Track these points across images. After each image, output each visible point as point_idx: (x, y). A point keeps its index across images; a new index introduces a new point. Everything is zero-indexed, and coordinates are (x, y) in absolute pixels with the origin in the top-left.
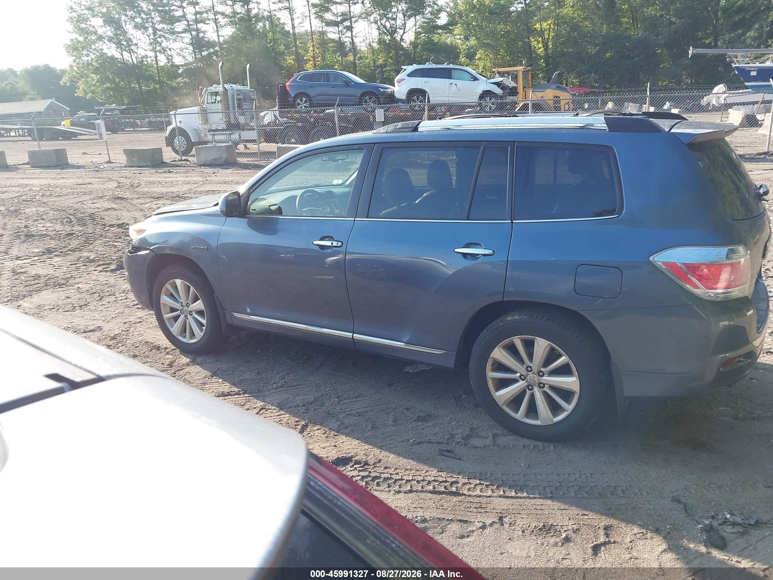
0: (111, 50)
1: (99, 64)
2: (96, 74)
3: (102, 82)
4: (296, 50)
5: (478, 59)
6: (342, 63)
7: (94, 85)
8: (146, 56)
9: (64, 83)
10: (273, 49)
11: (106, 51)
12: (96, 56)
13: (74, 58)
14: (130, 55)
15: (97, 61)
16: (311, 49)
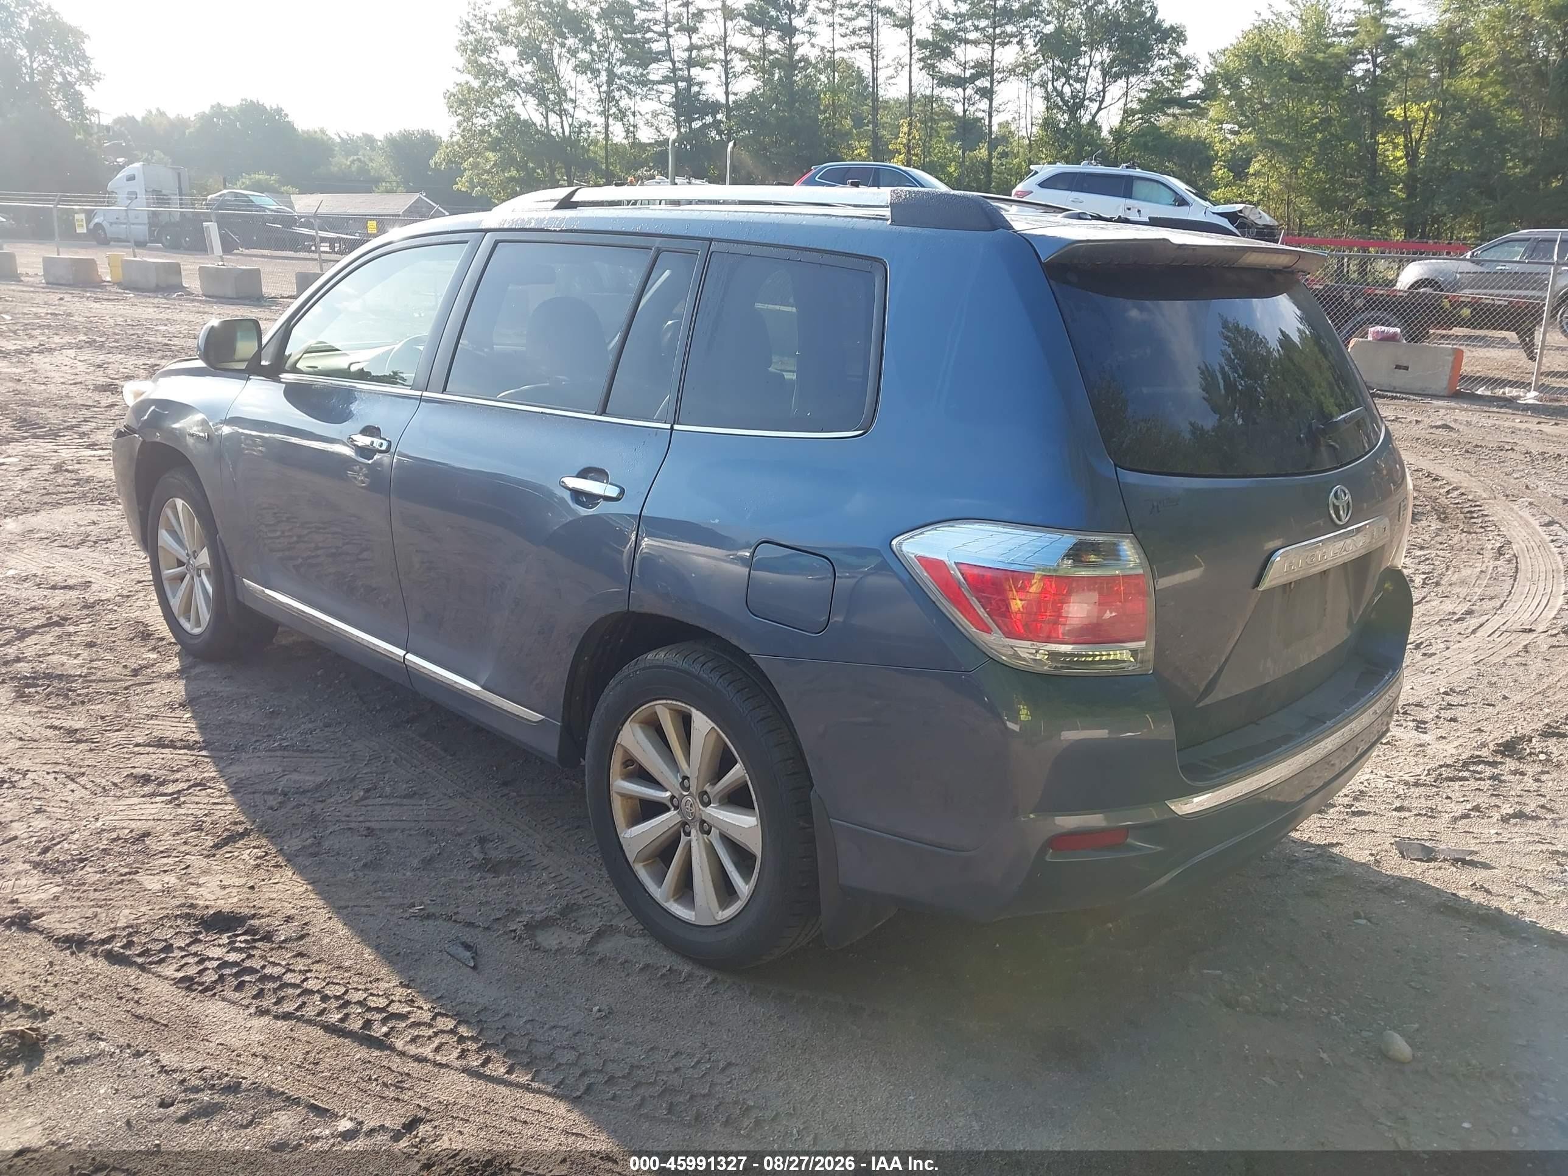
0: (528, 110)
1: (501, 132)
2: (494, 151)
3: (503, 165)
4: (874, 129)
5: (1253, 175)
6: (963, 161)
7: (488, 172)
8: (589, 124)
9: (436, 163)
10: (828, 125)
11: (518, 109)
12: (499, 118)
13: (460, 118)
14: (559, 120)
15: (498, 127)
16: (905, 129)
